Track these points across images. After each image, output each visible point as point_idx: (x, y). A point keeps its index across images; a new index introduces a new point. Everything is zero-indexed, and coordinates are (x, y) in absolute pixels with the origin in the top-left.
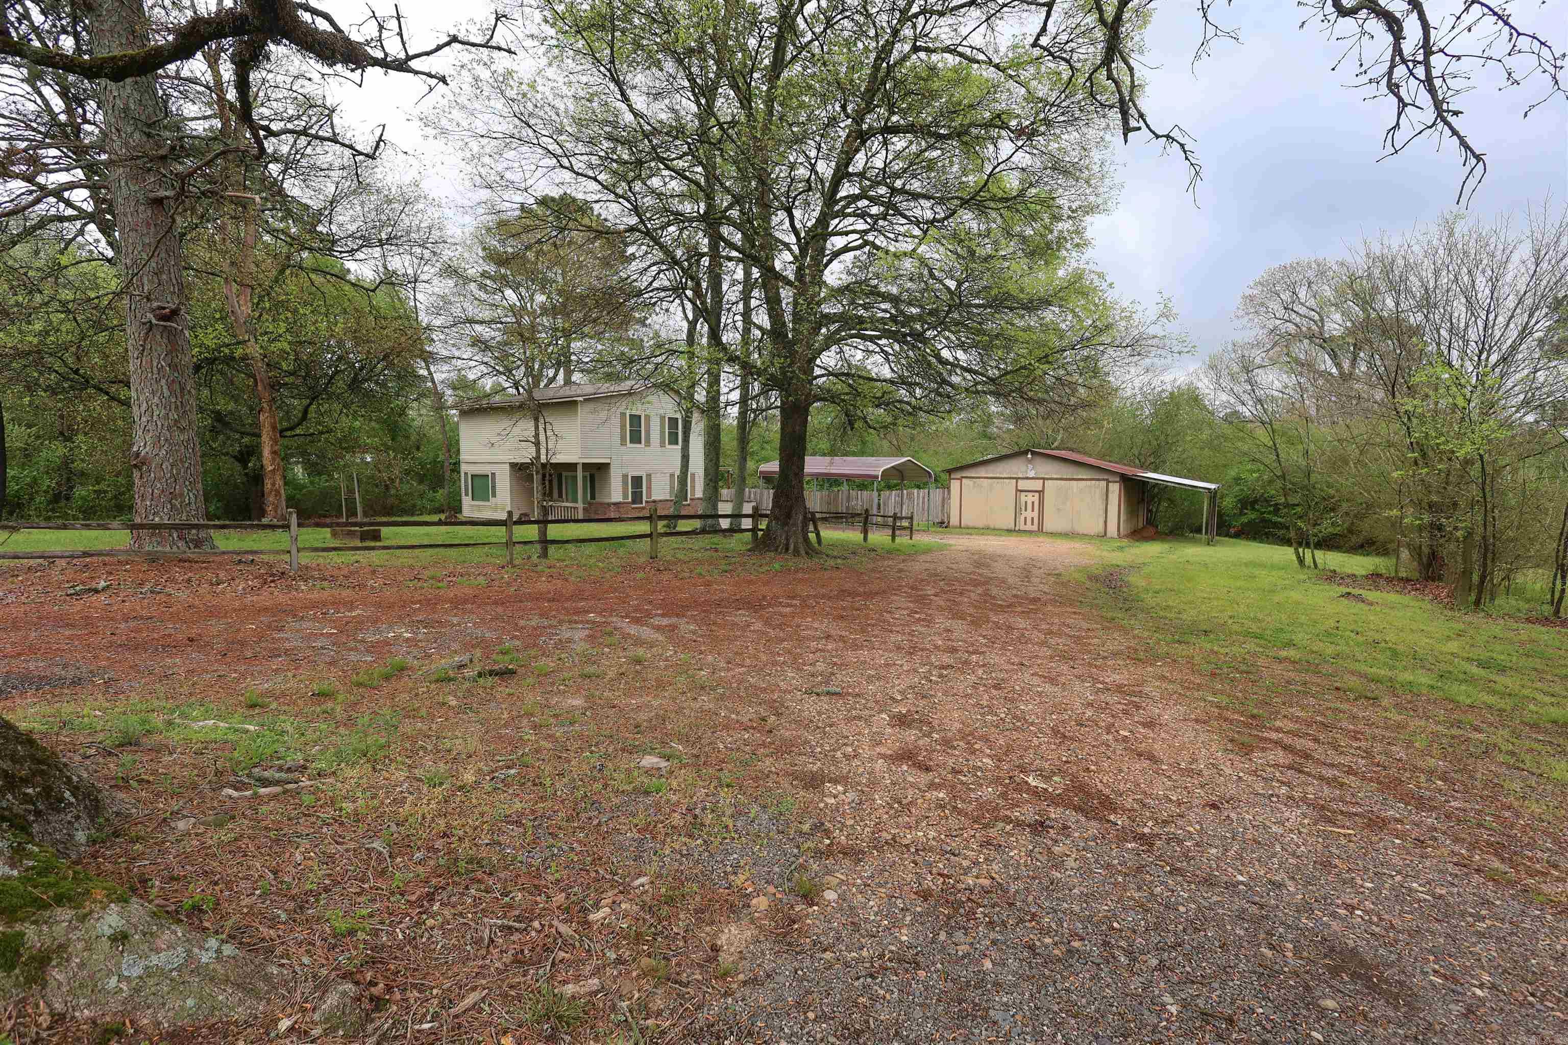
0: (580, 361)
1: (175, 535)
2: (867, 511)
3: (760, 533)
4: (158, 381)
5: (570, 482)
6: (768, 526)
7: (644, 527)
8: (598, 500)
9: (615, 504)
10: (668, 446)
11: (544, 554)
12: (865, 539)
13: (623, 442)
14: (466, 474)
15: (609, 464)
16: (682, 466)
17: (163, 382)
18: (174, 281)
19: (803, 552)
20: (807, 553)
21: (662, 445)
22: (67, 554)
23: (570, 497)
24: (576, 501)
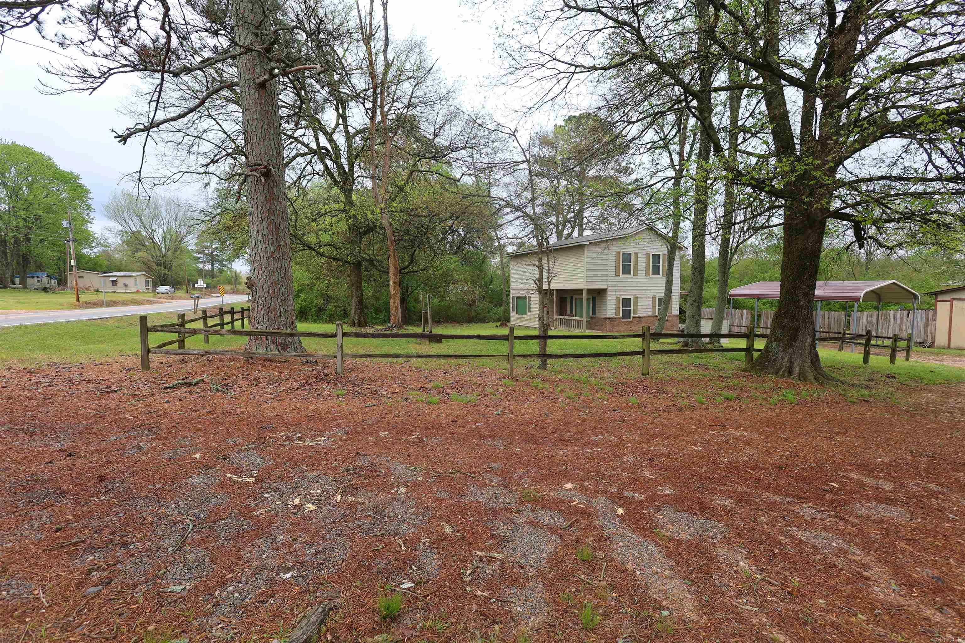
0: (589, 221)
1: (270, 340)
2: (869, 332)
3: (756, 355)
4: (261, 223)
5: (578, 303)
6: (767, 347)
7: (636, 344)
8: (597, 315)
9: (609, 319)
10: (651, 276)
11: (544, 366)
12: (866, 360)
13: (617, 274)
14: (513, 297)
15: (606, 289)
16: (666, 290)
17: (264, 223)
18: (273, 146)
19: (811, 377)
20: (816, 379)
21: (647, 275)
22: (196, 352)
23: (578, 314)
24: (581, 316)
